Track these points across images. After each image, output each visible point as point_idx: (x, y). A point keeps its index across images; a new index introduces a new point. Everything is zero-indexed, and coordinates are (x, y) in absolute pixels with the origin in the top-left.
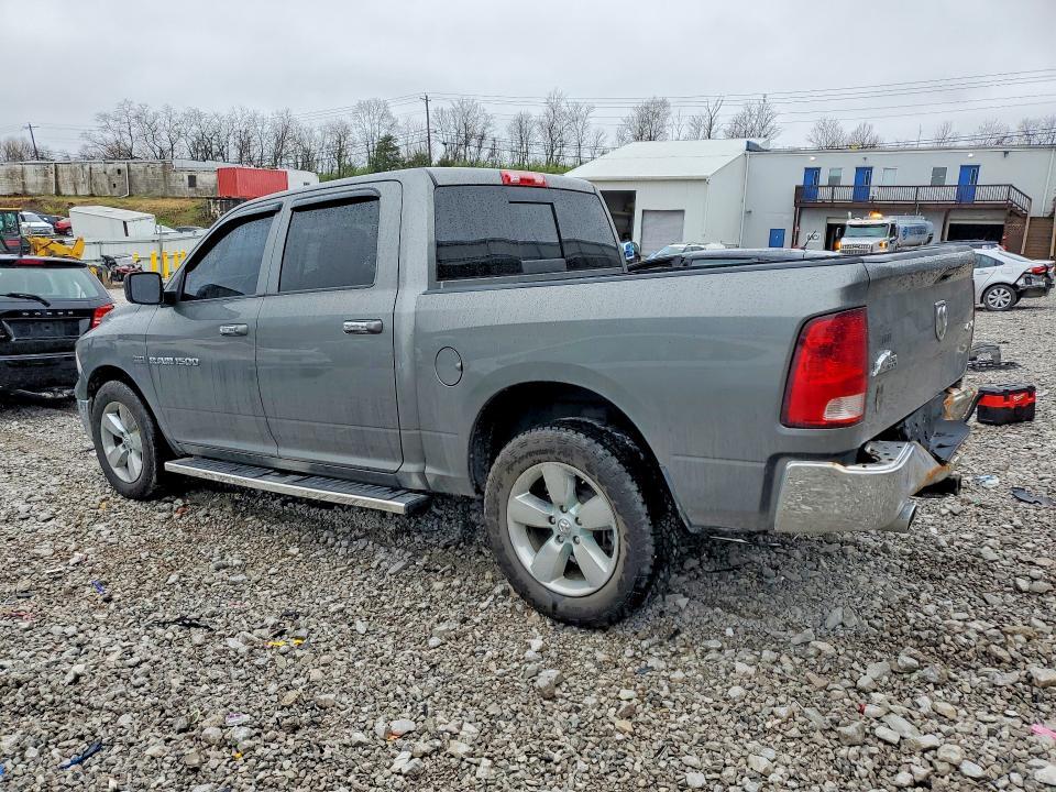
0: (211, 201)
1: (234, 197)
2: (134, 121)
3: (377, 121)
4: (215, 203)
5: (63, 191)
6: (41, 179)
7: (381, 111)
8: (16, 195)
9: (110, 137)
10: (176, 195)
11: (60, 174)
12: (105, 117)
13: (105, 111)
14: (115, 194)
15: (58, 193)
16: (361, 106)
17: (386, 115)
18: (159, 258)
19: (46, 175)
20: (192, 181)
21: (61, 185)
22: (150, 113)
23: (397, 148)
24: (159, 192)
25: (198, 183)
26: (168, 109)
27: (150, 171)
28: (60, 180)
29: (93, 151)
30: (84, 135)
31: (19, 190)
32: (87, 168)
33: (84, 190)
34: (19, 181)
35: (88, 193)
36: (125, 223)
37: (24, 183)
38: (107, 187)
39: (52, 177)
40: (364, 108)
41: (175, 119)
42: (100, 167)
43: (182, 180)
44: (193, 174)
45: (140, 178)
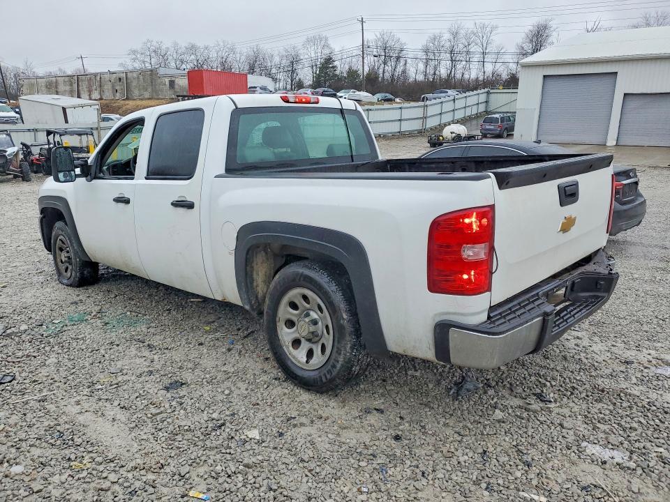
2: (153, 54)
3: (319, 51)
6: (68, 88)
7: (323, 43)
10: (160, 96)
11: (80, 83)
12: (134, 52)
13: (135, 48)
14: (117, 98)
16: (308, 41)
17: (326, 46)
19: (71, 85)
20: (172, 83)
21: (81, 92)
22: (164, 47)
23: (335, 67)
25: (176, 87)
26: (176, 44)
27: (141, 77)
28: (80, 88)
32: (98, 78)
34: (54, 90)
35: (98, 97)
36: (64, 109)
38: (111, 92)
39: (76, 86)
40: (311, 41)
41: (180, 51)
42: (107, 77)
43: (165, 84)
44: (173, 79)
45: (134, 84)
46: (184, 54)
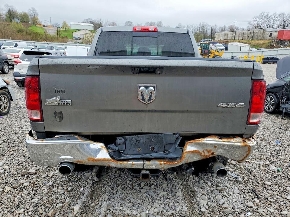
0: (273, 41)
1: (281, 39)
2: (264, 18)
4: (274, 41)
5: (236, 39)
6: (231, 36)
8: (225, 40)
9: (256, 23)
10: (265, 39)
11: (236, 34)
12: (256, 17)
14: (248, 39)
15: (234, 39)
18: (232, 57)
19: (233, 35)
21: (236, 37)
24: (260, 38)
25: (272, 35)
26: (275, 13)
27: (259, 32)
28: (236, 36)
29: (250, 27)
30: (249, 23)
31: (226, 38)
32: (243, 32)
33: (241, 38)
34: (226, 36)
35: (241, 39)
36: (241, 47)
37: (227, 37)
38: (247, 37)
39: (234, 35)
41: (276, 16)
42: (246, 32)
43: (268, 35)
44: (272, 33)
45: (256, 34)
46: (278, 17)
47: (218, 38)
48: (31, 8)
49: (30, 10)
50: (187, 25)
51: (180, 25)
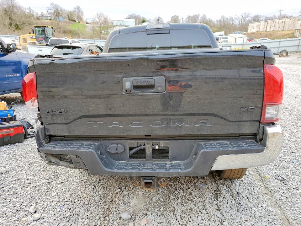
0: (296, 31)
5: (267, 30)
6: (263, 26)
8: (257, 32)
24: (290, 28)
27: (290, 21)
32: (275, 22)
35: (273, 30)
36: (236, 39)
38: (278, 28)
39: (266, 26)
42: (278, 21)
45: (287, 24)
47: (251, 30)
48: (76, 7)
49: (75, 8)
50: (230, 17)
51: (223, 17)
